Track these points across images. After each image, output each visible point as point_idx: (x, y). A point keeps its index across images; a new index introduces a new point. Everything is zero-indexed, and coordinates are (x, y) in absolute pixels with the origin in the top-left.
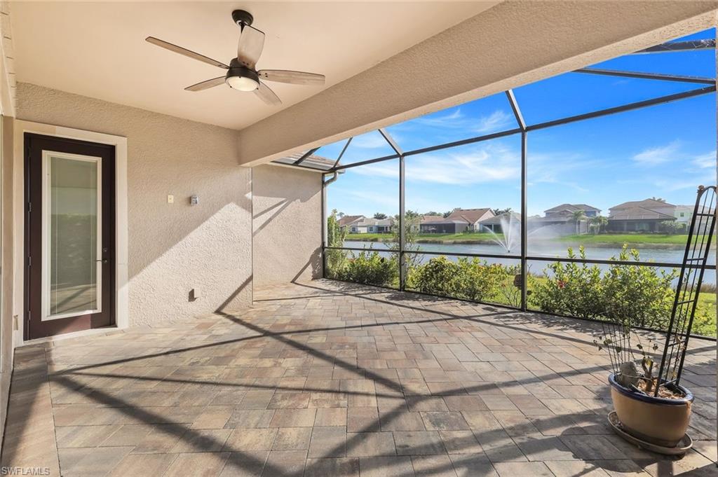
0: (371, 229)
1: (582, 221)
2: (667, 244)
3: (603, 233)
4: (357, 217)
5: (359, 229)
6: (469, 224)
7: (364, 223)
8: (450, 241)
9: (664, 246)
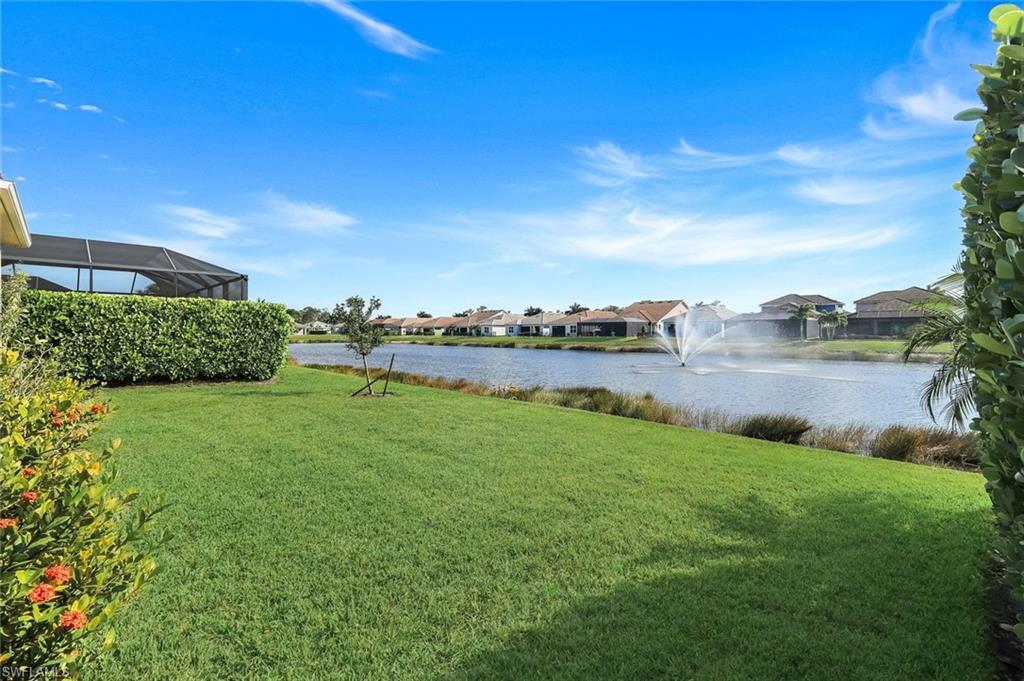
0: (511, 330)
1: (809, 319)
2: (932, 355)
3: (838, 339)
4: (495, 312)
5: (494, 329)
6: (650, 324)
7: (502, 321)
8: (616, 348)
9: (926, 358)
